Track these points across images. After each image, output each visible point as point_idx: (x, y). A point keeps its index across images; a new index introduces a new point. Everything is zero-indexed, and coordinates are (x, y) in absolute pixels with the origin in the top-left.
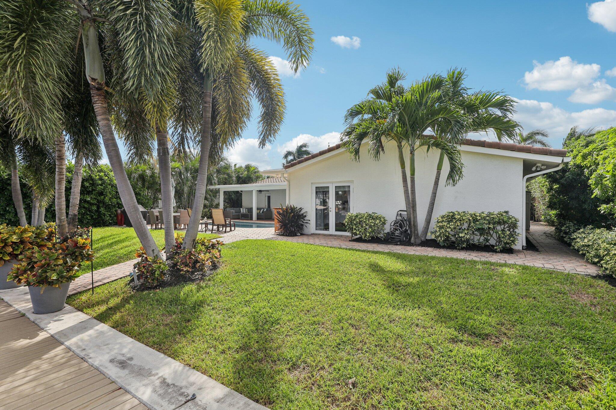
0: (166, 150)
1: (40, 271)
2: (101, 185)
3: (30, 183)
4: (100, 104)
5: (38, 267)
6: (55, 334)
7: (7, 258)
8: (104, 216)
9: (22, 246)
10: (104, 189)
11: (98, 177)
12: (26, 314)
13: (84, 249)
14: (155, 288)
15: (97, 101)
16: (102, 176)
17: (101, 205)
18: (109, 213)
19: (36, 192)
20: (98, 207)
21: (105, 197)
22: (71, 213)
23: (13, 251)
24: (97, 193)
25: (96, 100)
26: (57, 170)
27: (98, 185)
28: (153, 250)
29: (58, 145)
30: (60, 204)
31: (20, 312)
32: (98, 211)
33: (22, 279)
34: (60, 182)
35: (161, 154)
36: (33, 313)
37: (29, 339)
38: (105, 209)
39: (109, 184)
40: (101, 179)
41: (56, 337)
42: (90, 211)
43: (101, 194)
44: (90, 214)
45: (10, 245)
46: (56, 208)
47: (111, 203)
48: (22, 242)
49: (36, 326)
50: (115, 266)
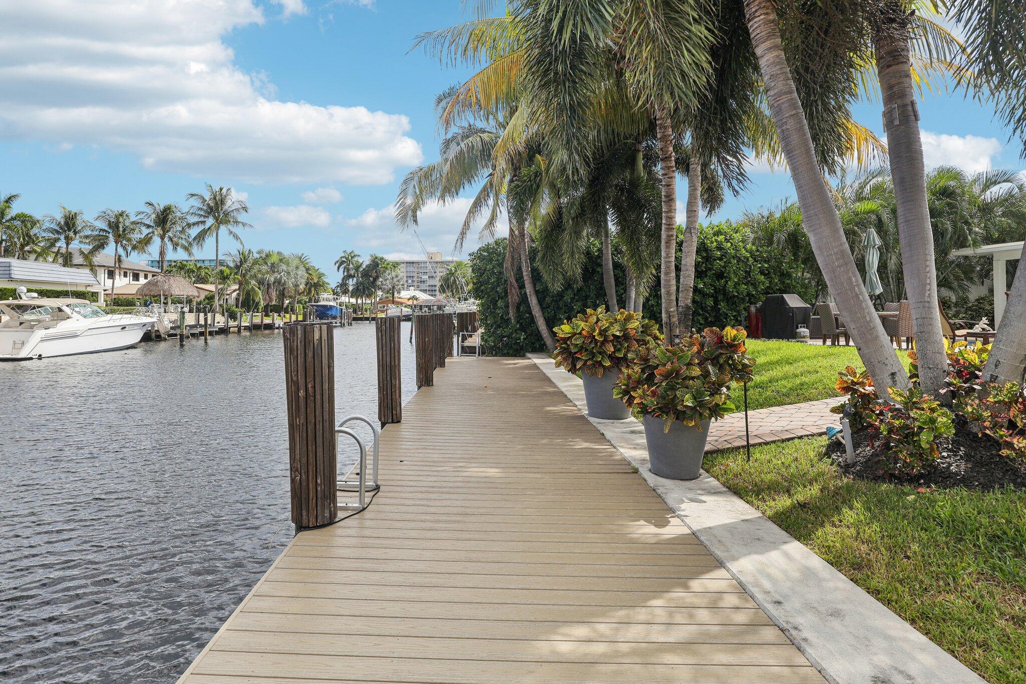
0: (910, 108)
1: (664, 384)
2: (721, 259)
3: (624, 260)
4: (762, 17)
5: (660, 375)
6: (699, 531)
7: (607, 363)
8: (726, 318)
9: (626, 345)
10: (724, 267)
11: (715, 244)
12: (641, 470)
13: (735, 352)
14: (914, 480)
15: (756, 11)
16: (721, 242)
17: (720, 297)
18: (734, 314)
19: (632, 273)
20: (716, 302)
21: (727, 282)
22: (681, 304)
23: (614, 352)
24: (713, 274)
25: (754, 10)
26: (664, 221)
27: (715, 260)
28: (893, 374)
29: (666, 174)
30: (668, 286)
31: (629, 464)
32: (715, 308)
33: (635, 398)
34: (668, 242)
35: (897, 122)
36: (650, 471)
37: (656, 526)
38: (728, 305)
39: (733, 257)
40: (720, 248)
41: (702, 538)
42: (702, 309)
43: (720, 275)
44: (703, 314)
45: (611, 341)
46: (663, 290)
47: (738, 293)
48: (626, 337)
49: (659, 500)
50: (776, 409)
